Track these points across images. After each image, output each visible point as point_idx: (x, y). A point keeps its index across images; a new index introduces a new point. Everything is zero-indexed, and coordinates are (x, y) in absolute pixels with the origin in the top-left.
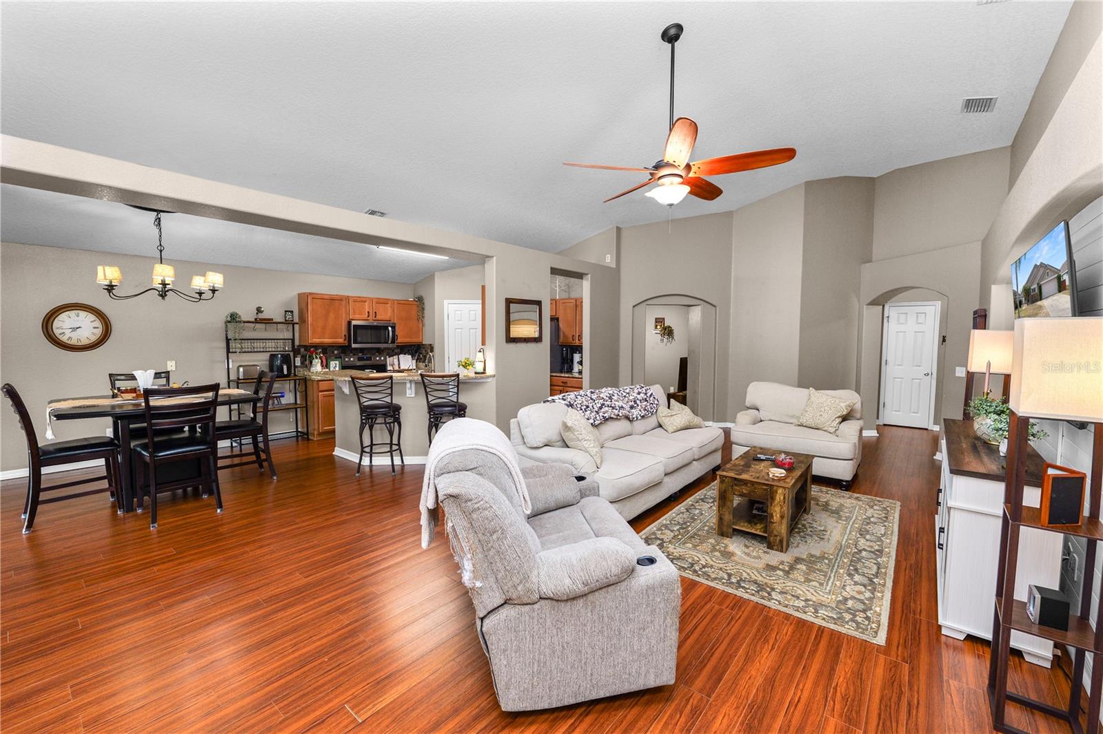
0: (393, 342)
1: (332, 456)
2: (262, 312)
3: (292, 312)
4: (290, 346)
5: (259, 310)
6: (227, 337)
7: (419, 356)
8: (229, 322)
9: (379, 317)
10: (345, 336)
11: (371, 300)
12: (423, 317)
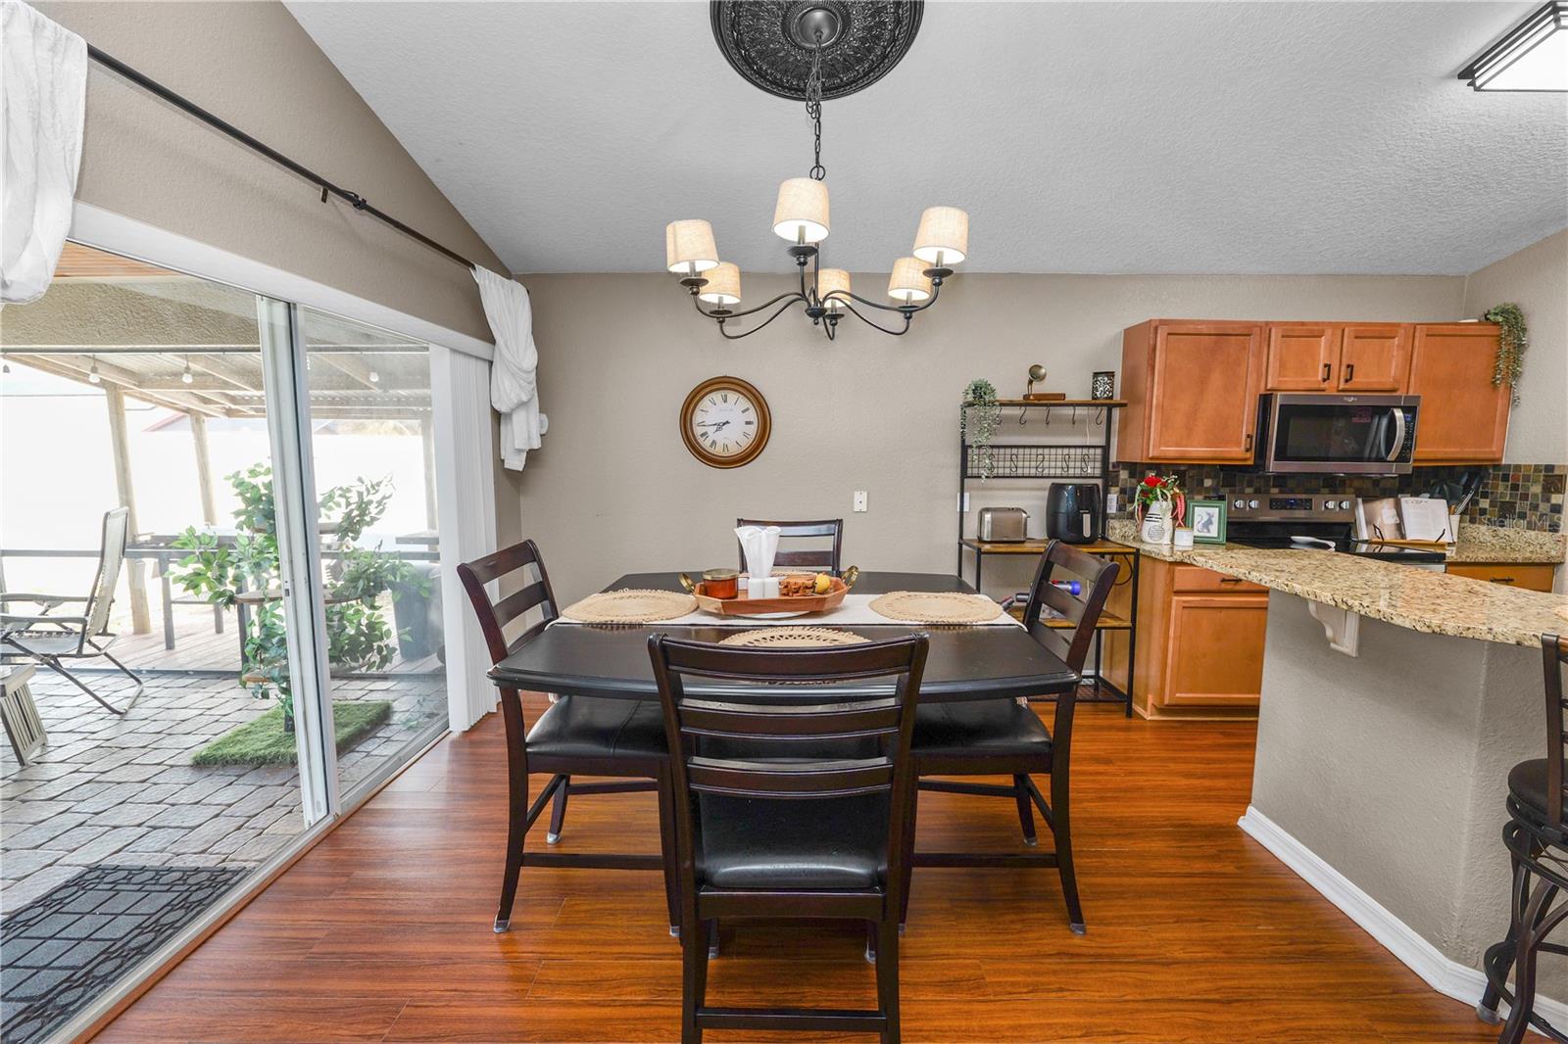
0: (1402, 458)
1: (1239, 833)
2: (1041, 378)
3: (1111, 375)
4: (1098, 464)
5: (1035, 375)
6: (963, 441)
7: (1474, 502)
8: (970, 405)
9: (1359, 380)
10: (1248, 436)
11: (1340, 328)
12: (1516, 375)
